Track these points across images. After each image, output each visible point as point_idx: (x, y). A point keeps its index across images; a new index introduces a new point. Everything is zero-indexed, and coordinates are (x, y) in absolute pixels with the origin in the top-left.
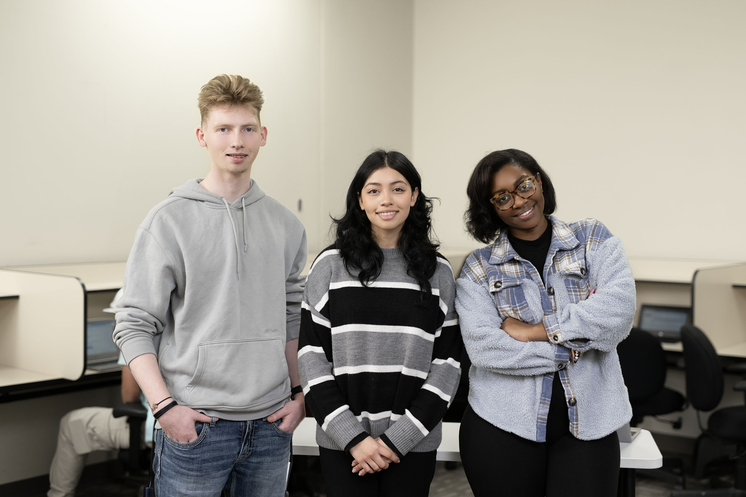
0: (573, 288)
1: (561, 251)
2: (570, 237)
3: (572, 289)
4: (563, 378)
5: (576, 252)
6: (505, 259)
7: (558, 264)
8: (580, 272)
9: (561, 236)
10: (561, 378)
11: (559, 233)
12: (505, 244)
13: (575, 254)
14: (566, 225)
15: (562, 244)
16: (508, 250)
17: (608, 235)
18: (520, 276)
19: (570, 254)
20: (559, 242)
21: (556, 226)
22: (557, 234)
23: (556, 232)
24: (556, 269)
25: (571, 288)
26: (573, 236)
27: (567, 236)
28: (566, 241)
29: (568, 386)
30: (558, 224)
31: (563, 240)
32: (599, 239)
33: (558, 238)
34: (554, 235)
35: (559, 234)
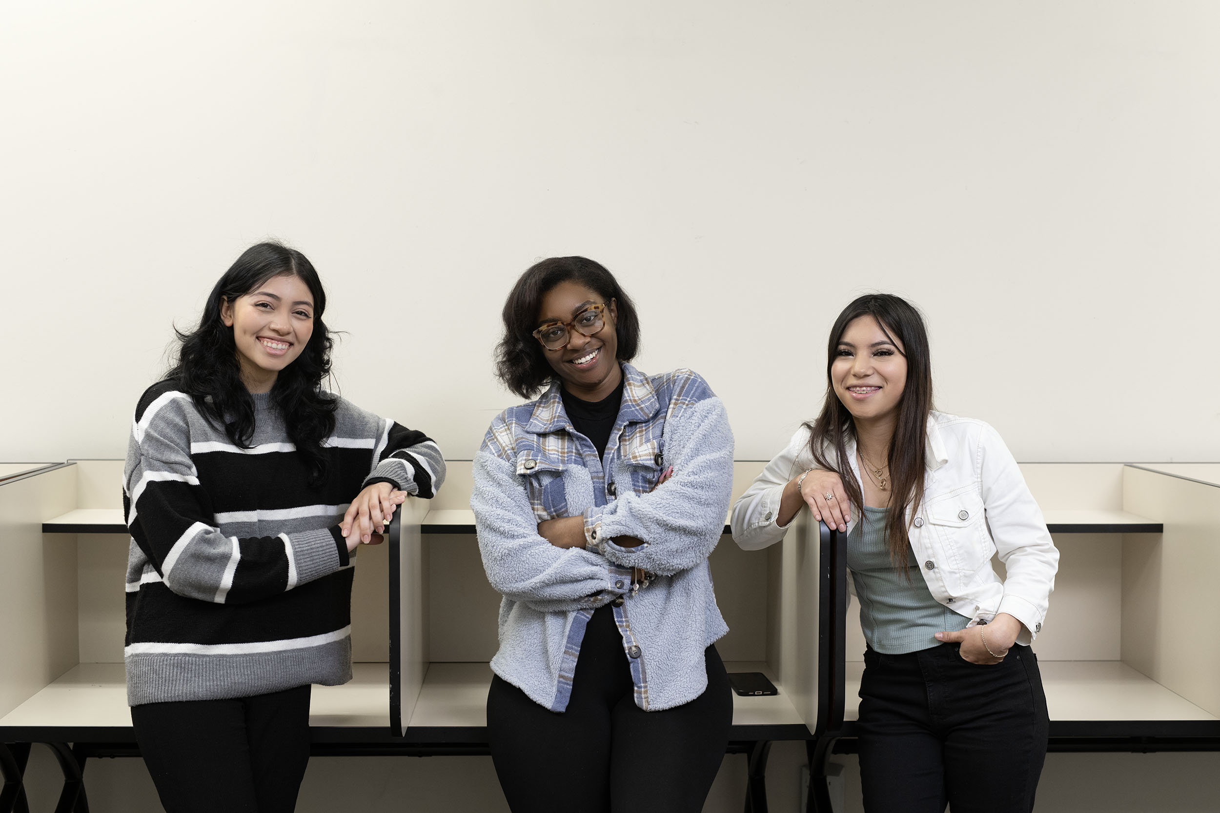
0: (642, 487)
1: (633, 424)
2: (649, 399)
3: (641, 489)
4: (619, 619)
5: (652, 425)
6: (551, 427)
7: (626, 445)
8: (653, 462)
9: (637, 398)
10: (616, 619)
11: (633, 394)
12: (556, 404)
13: (651, 428)
14: (646, 379)
15: (636, 412)
16: (557, 414)
17: (704, 393)
18: (566, 459)
19: (644, 428)
20: (631, 410)
21: (630, 383)
22: (629, 396)
23: (628, 393)
24: (622, 454)
25: (639, 487)
26: (653, 397)
27: (644, 399)
28: (643, 406)
29: (627, 631)
30: (633, 380)
31: (638, 405)
32: (688, 399)
33: (630, 403)
34: (625, 399)
35: (633, 397)
